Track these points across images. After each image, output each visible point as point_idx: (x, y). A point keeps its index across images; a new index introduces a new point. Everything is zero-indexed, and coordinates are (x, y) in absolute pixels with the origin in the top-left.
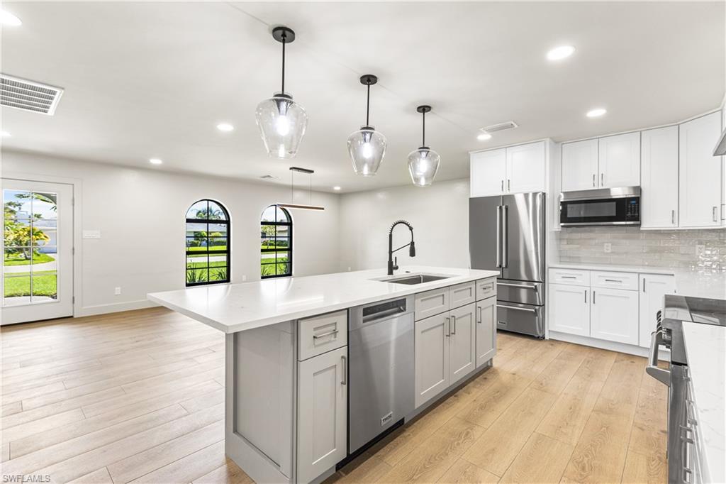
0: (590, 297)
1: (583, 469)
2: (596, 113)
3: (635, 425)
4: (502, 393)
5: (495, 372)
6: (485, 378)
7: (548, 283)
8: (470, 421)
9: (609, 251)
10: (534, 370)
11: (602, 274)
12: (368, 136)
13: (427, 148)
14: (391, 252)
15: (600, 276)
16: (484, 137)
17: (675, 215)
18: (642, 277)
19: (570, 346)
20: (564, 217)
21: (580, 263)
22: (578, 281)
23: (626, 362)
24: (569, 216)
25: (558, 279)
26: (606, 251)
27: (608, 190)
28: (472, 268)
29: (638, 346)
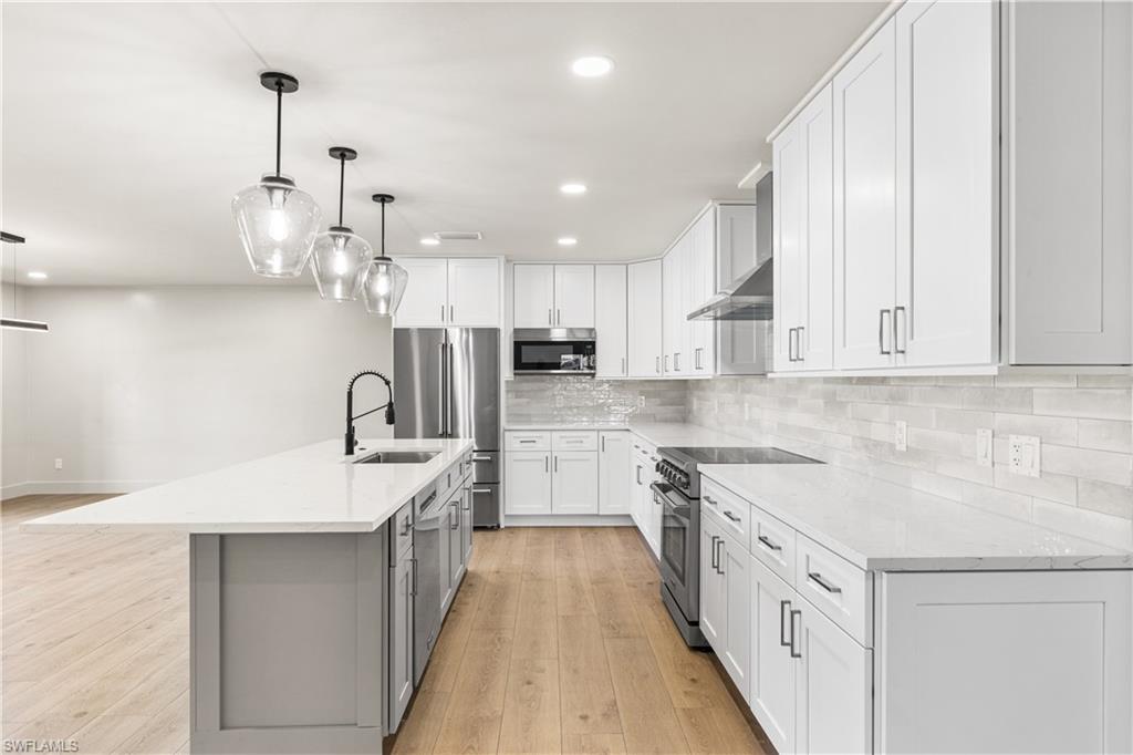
0: (551, 464)
1: (614, 629)
2: (567, 241)
3: (628, 585)
4: (501, 593)
5: (475, 575)
6: (471, 585)
7: (504, 451)
8: (492, 628)
9: (562, 405)
10: (515, 562)
11: (563, 434)
12: (341, 242)
13: (389, 259)
14: (350, 419)
15: (562, 437)
16: (430, 242)
17: (625, 364)
18: (602, 434)
19: (531, 530)
20: (519, 364)
21: (529, 422)
22: (539, 445)
23: (590, 535)
24: (523, 361)
25: (517, 445)
26: (558, 405)
27: (547, 331)
28: (395, 437)
29: (598, 515)
